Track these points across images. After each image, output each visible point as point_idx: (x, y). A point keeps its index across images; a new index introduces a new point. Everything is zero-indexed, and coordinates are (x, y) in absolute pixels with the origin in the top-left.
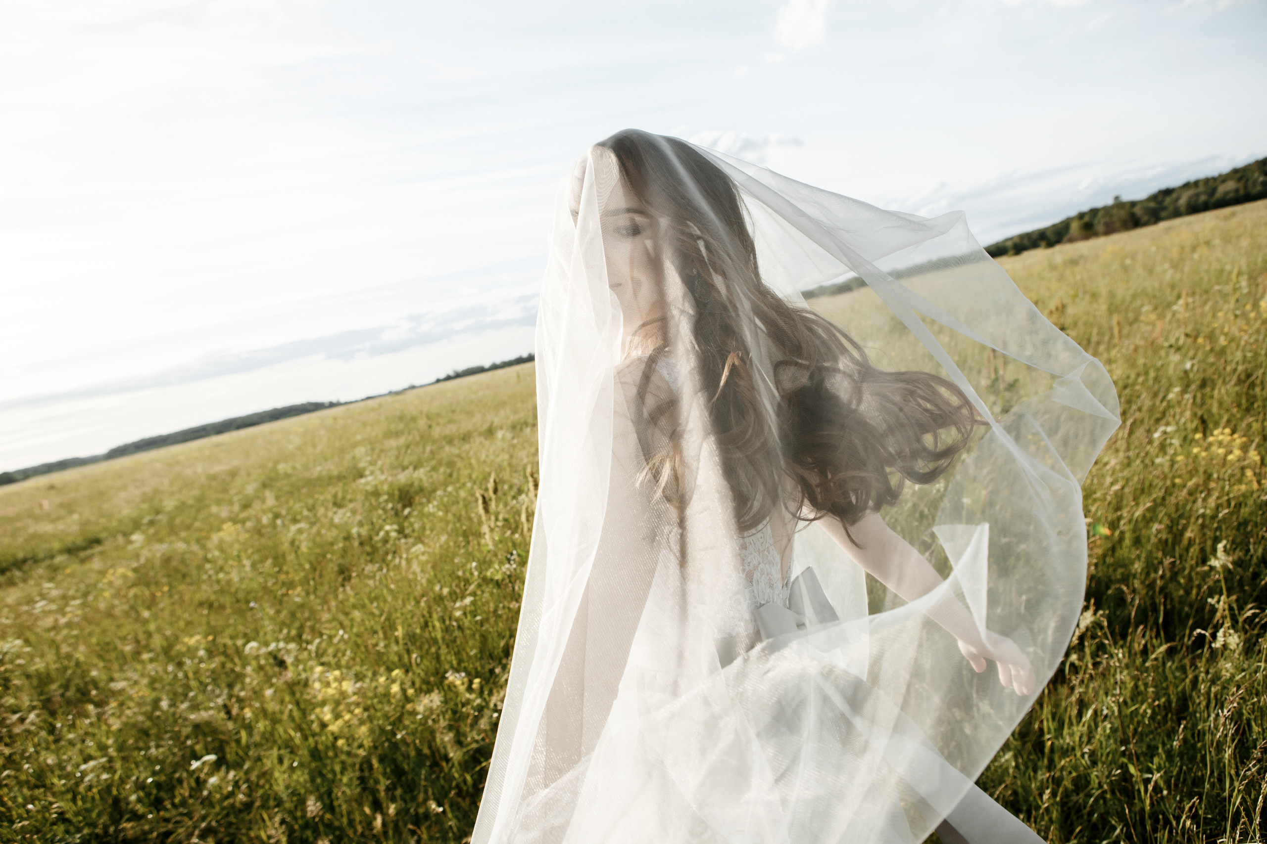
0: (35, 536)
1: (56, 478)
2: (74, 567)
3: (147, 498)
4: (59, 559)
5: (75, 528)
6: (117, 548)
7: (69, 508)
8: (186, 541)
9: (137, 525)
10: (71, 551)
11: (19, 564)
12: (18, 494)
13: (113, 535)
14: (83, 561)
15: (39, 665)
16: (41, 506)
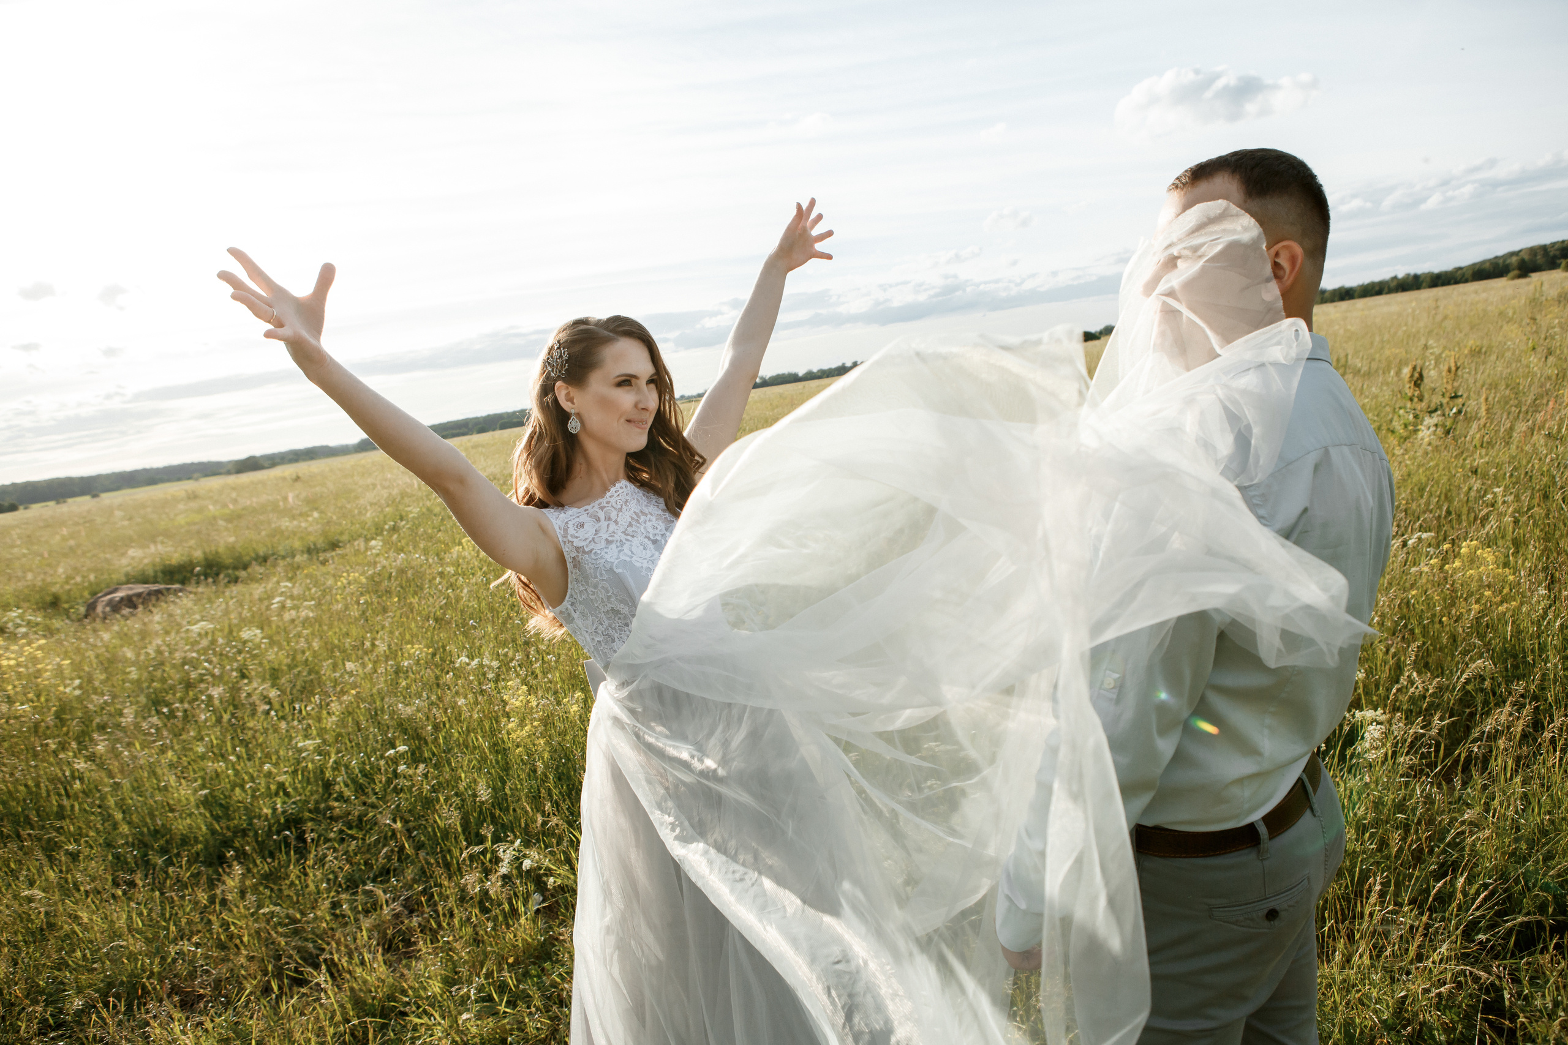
0: (277, 531)
1: (303, 468)
2: (314, 569)
3: (392, 501)
4: (298, 558)
5: (316, 528)
6: (357, 552)
7: (313, 503)
8: (426, 552)
9: (379, 531)
10: (311, 551)
11: (264, 560)
12: (263, 483)
13: (353, 538)
14: (324, 563)
15: (271, 655)
16: (285, 499)
